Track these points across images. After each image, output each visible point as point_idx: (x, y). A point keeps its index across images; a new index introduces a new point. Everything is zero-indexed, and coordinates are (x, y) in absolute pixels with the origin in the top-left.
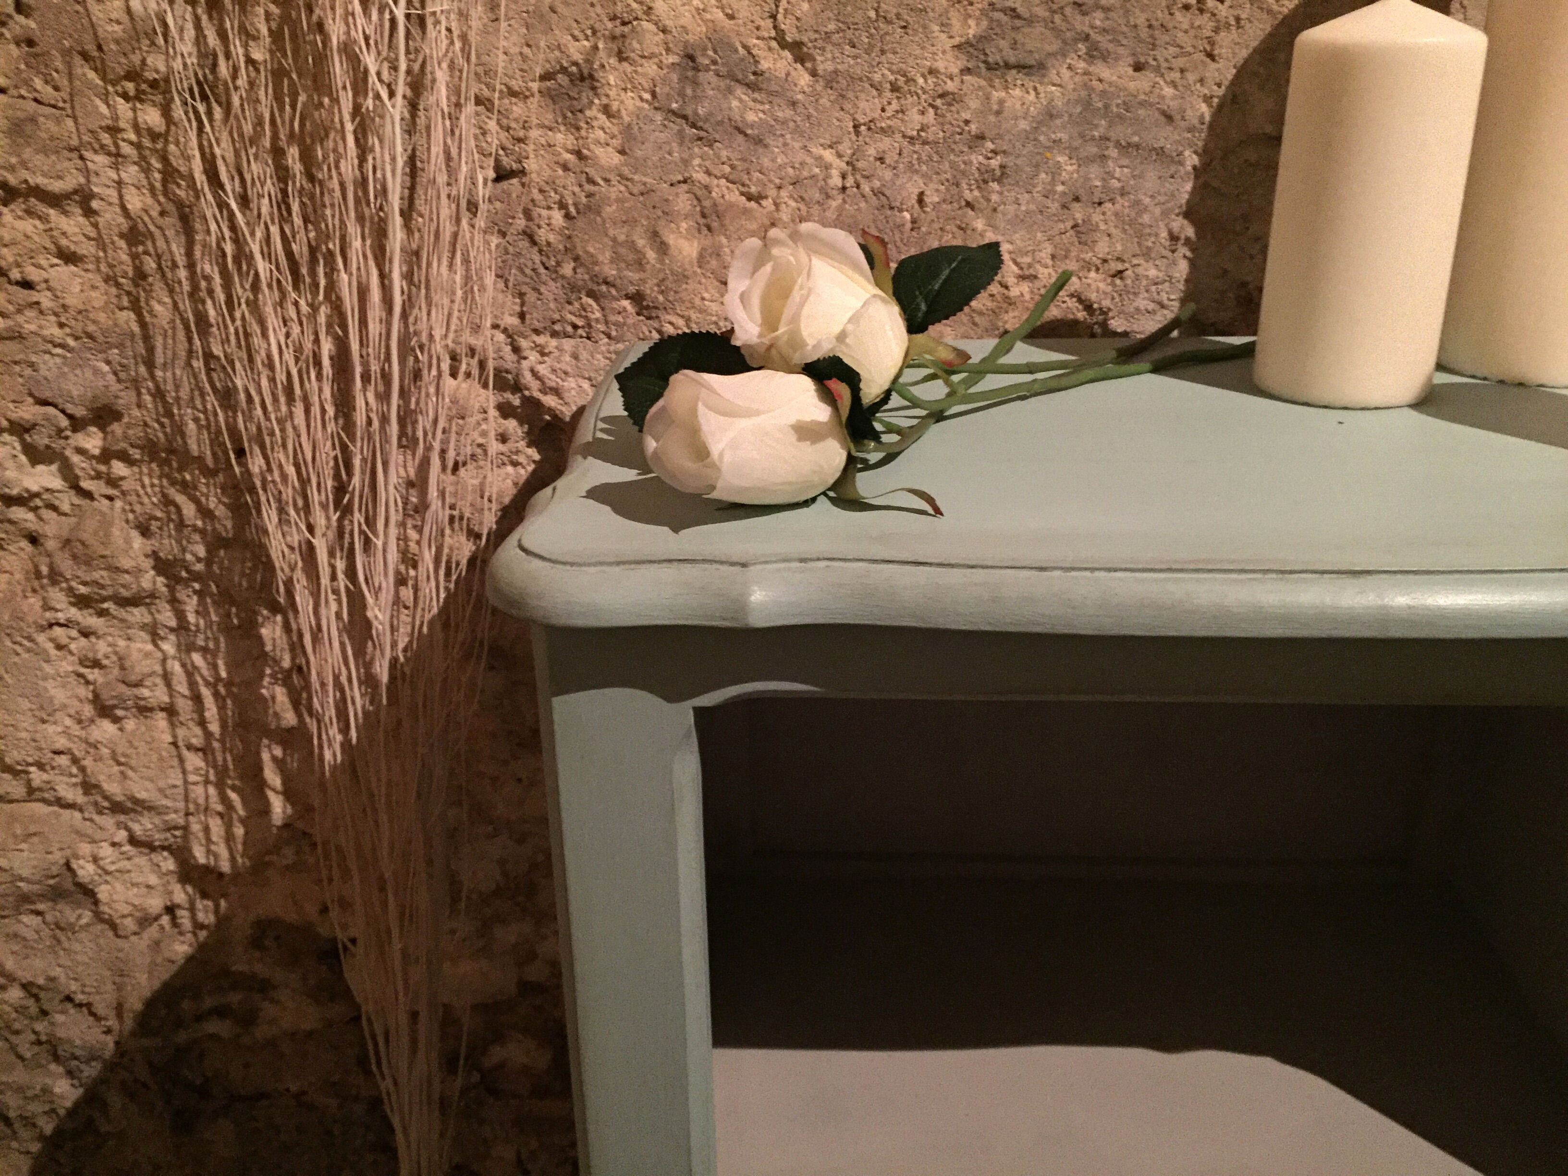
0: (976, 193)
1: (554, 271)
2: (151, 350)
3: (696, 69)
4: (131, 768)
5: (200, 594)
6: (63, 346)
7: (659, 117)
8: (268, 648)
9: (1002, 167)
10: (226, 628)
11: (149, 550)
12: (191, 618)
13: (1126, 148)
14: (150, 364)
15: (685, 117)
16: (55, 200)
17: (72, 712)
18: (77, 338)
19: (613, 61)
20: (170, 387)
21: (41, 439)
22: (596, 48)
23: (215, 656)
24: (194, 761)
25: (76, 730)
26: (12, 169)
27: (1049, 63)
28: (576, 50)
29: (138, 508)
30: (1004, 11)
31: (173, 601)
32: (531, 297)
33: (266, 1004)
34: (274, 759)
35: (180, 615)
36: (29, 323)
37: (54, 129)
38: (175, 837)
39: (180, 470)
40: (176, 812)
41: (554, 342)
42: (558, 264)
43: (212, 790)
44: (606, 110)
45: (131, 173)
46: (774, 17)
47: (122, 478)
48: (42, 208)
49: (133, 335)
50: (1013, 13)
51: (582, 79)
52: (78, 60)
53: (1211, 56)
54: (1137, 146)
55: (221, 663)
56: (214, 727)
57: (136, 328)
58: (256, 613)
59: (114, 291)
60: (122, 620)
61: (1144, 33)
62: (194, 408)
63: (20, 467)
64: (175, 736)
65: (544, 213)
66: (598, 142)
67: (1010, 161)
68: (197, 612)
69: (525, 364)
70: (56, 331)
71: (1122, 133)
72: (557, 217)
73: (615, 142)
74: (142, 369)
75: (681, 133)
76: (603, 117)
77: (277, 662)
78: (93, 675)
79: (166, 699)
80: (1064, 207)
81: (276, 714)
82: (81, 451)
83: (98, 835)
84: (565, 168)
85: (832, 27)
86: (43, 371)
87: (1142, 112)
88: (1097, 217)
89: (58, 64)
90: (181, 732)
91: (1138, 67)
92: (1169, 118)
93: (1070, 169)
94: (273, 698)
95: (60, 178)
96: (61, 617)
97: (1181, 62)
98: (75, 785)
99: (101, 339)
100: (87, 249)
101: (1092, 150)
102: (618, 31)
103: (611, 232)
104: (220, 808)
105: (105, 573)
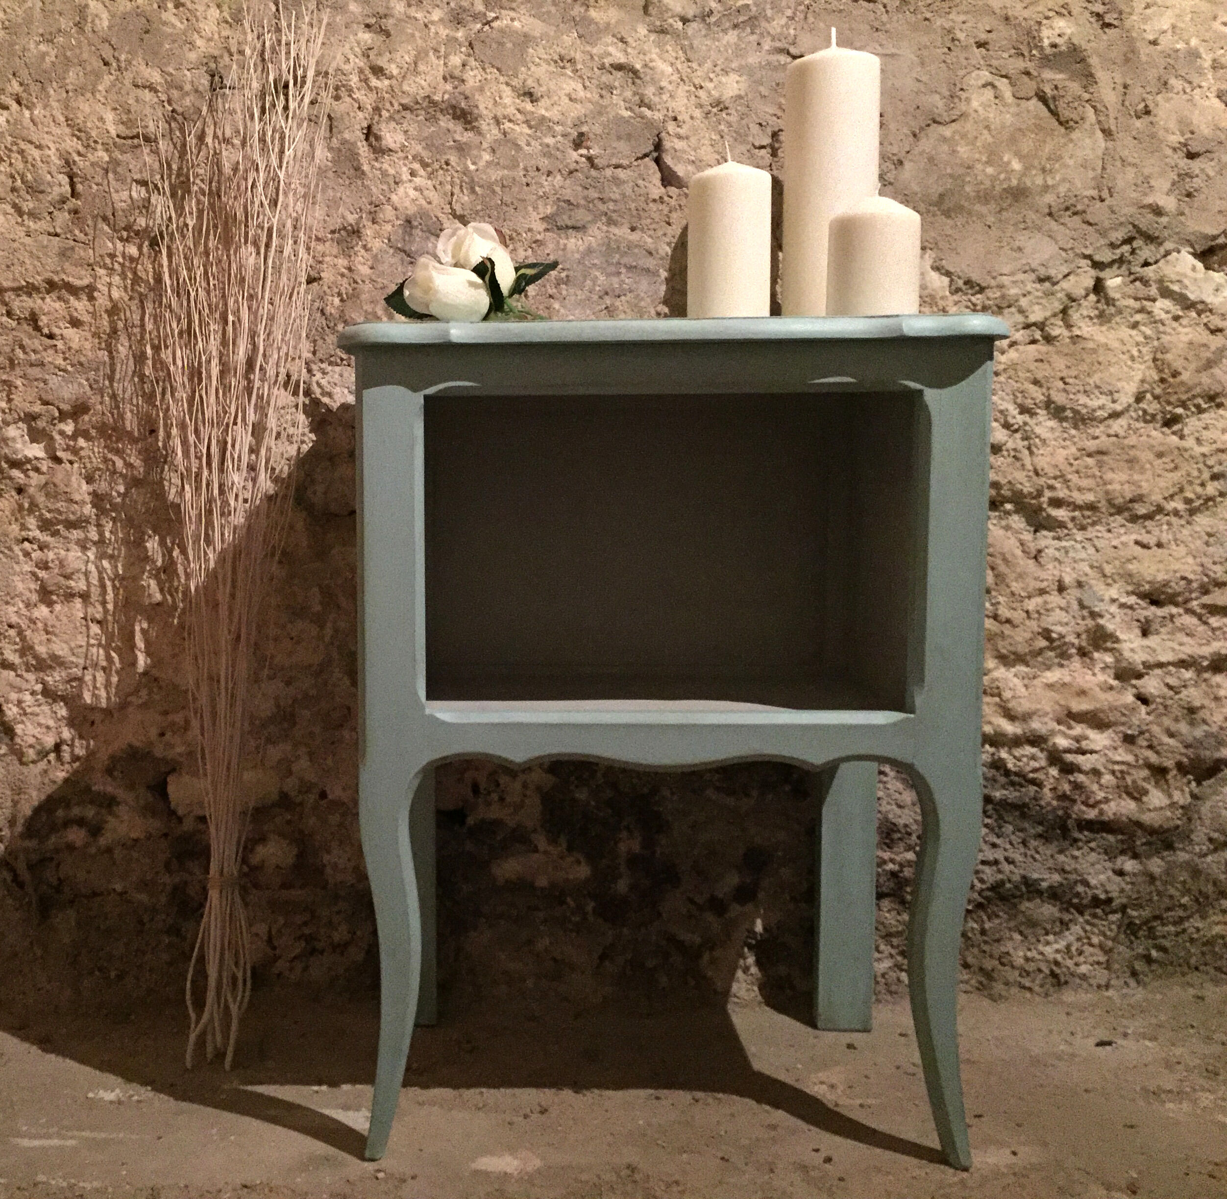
0: (554, 290)
1: (333, 329)
2: (113, 371)
3: (412, 227)
4: (56, 635)
5: (114, 520)
6: (65, 371)
7: (391, 251)
8: (150, 554)
9: (567, 276)
10: (126, 542)
11: (91, 490)
12: (107, 534)
13: (630, 268)
14: (111, 379)
15: (405, 252)
16: (74, 291)
17: (24, 598)
18: (72, 366)
19: (370, 224)
20: (120, 392)
21: (41, 424)
22: (361, 217)
23: (116, 561)
24: (95, 629)
25: (24, 611)
26: (57, 273)
27: (588, 226)
28: (351, 218)
29: (89, 465)
30: (564, 201)
31: (99, 525)
32: (320, 342)
33: (110, 818)
34: (142, 630)
35: (101, 534)
36: (49, 357)
37: (82, 254)
38: (72, 687)
39: (117, 442)
40: (77, 666)
41: (330, 368)
42: (335, 325)
43: (101, 651)
44: (365, 247)
45: (116, 280)
46: (450, 204)
47: (82, 448)
48: (67, 296)
49: (105, 363)
50: (568, 202)
51: (354, 232)
52: (100, 219)
53: (669, 224)
54: (635, 267)
55: (120, 565)
56: (110, 607)
57: (107, 359)
58: (144, 533)
59: (97, 341)
60: (65, 538)
61: (634, 213)
62: (132, 404)
63: (24, 443)
64: (86, 613)
65: (330, 298)
66: (360, 263)
67: (571, 273)
68: (111, 532)
69: (314, 379)
70: (62, 363)
71: (625, 260)
72: (337, 301)
73: (369, 263)
74: (107, 383)
75: (402, 260)
76: (363, 251)
77: (154, 562)
78: (42, 574)
79: (85, 588)
80: (600, 297)
81: (149, 595)
82: (62, 433)
83: (25, 686)
84: (343, 275)
85: (479, 207)
86: (51, 385)
87: (636, 251)
88: (618, 303)
89: (90, 222)
90: (90, 610)
91: (633, 229)
92: (650, 253)
93: (602, 278)
94: (149, 586)
95: (81, 279)
96: (31, 534)
97: (653, 226)
98: (16, 651)
99: (86, 365)
100: (86, 318)
101: (613, 269)
102: (373, 209)
103: (365, 308)
104: (104, 664)
105: (63, 504)
